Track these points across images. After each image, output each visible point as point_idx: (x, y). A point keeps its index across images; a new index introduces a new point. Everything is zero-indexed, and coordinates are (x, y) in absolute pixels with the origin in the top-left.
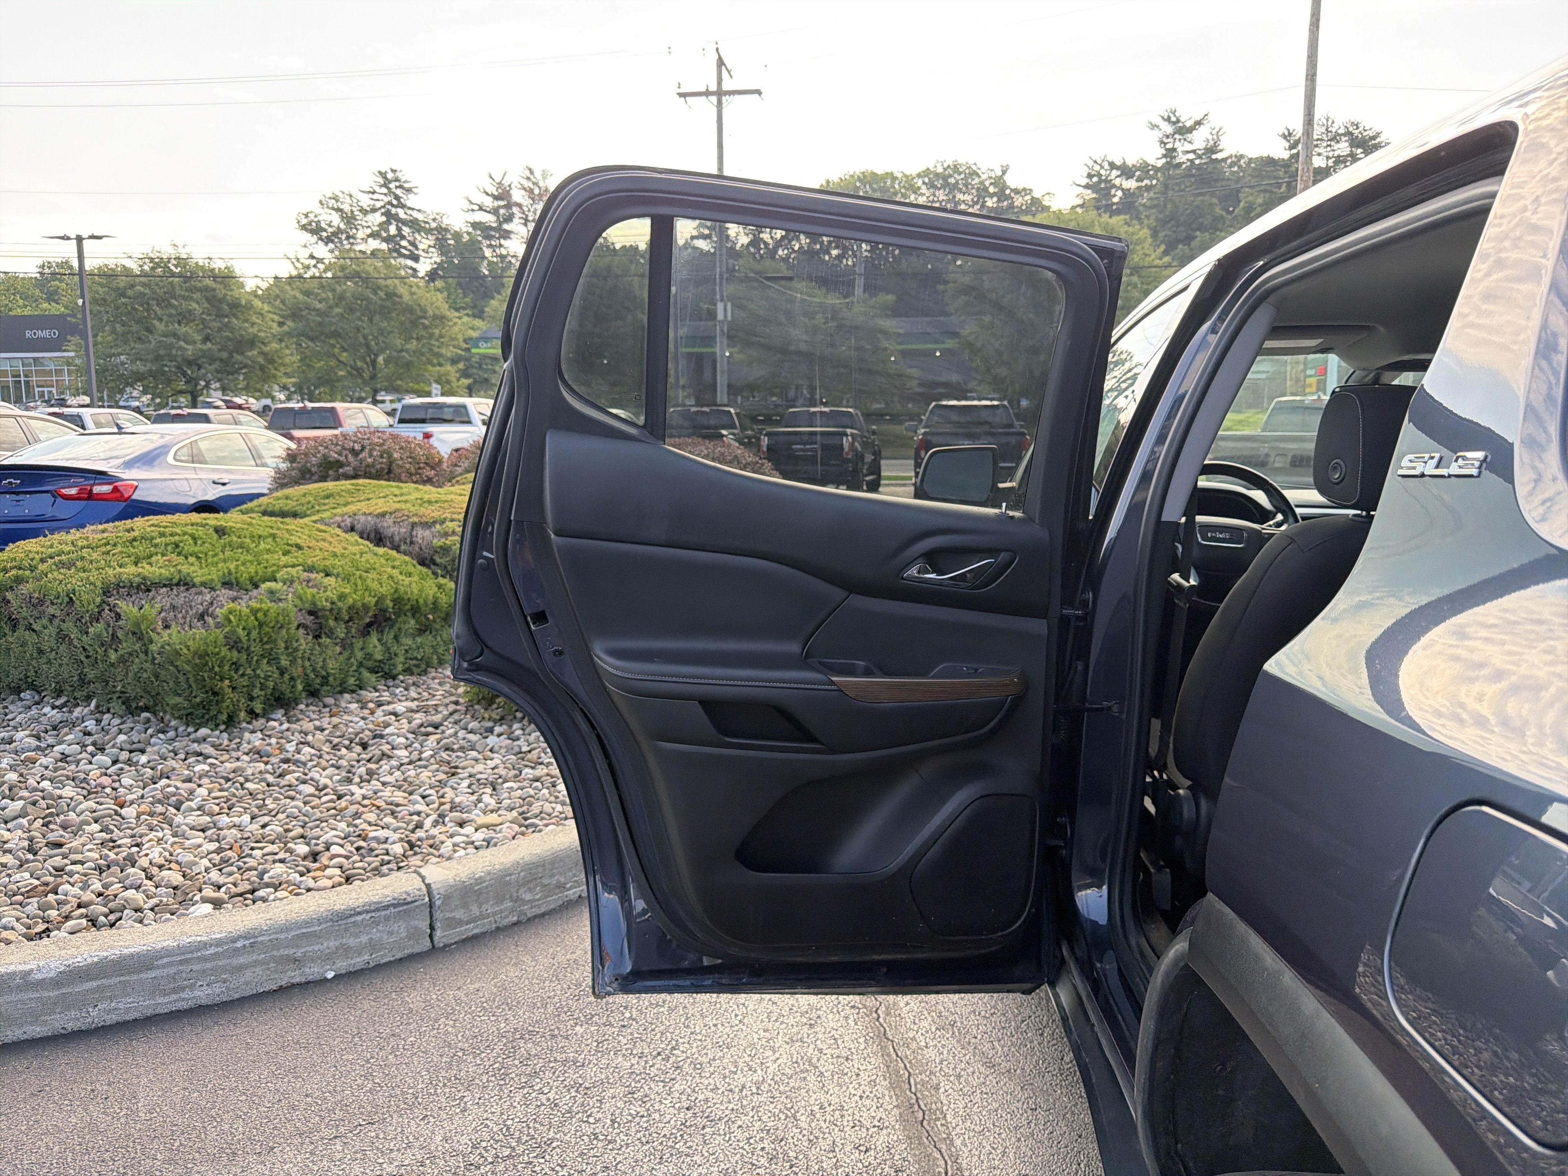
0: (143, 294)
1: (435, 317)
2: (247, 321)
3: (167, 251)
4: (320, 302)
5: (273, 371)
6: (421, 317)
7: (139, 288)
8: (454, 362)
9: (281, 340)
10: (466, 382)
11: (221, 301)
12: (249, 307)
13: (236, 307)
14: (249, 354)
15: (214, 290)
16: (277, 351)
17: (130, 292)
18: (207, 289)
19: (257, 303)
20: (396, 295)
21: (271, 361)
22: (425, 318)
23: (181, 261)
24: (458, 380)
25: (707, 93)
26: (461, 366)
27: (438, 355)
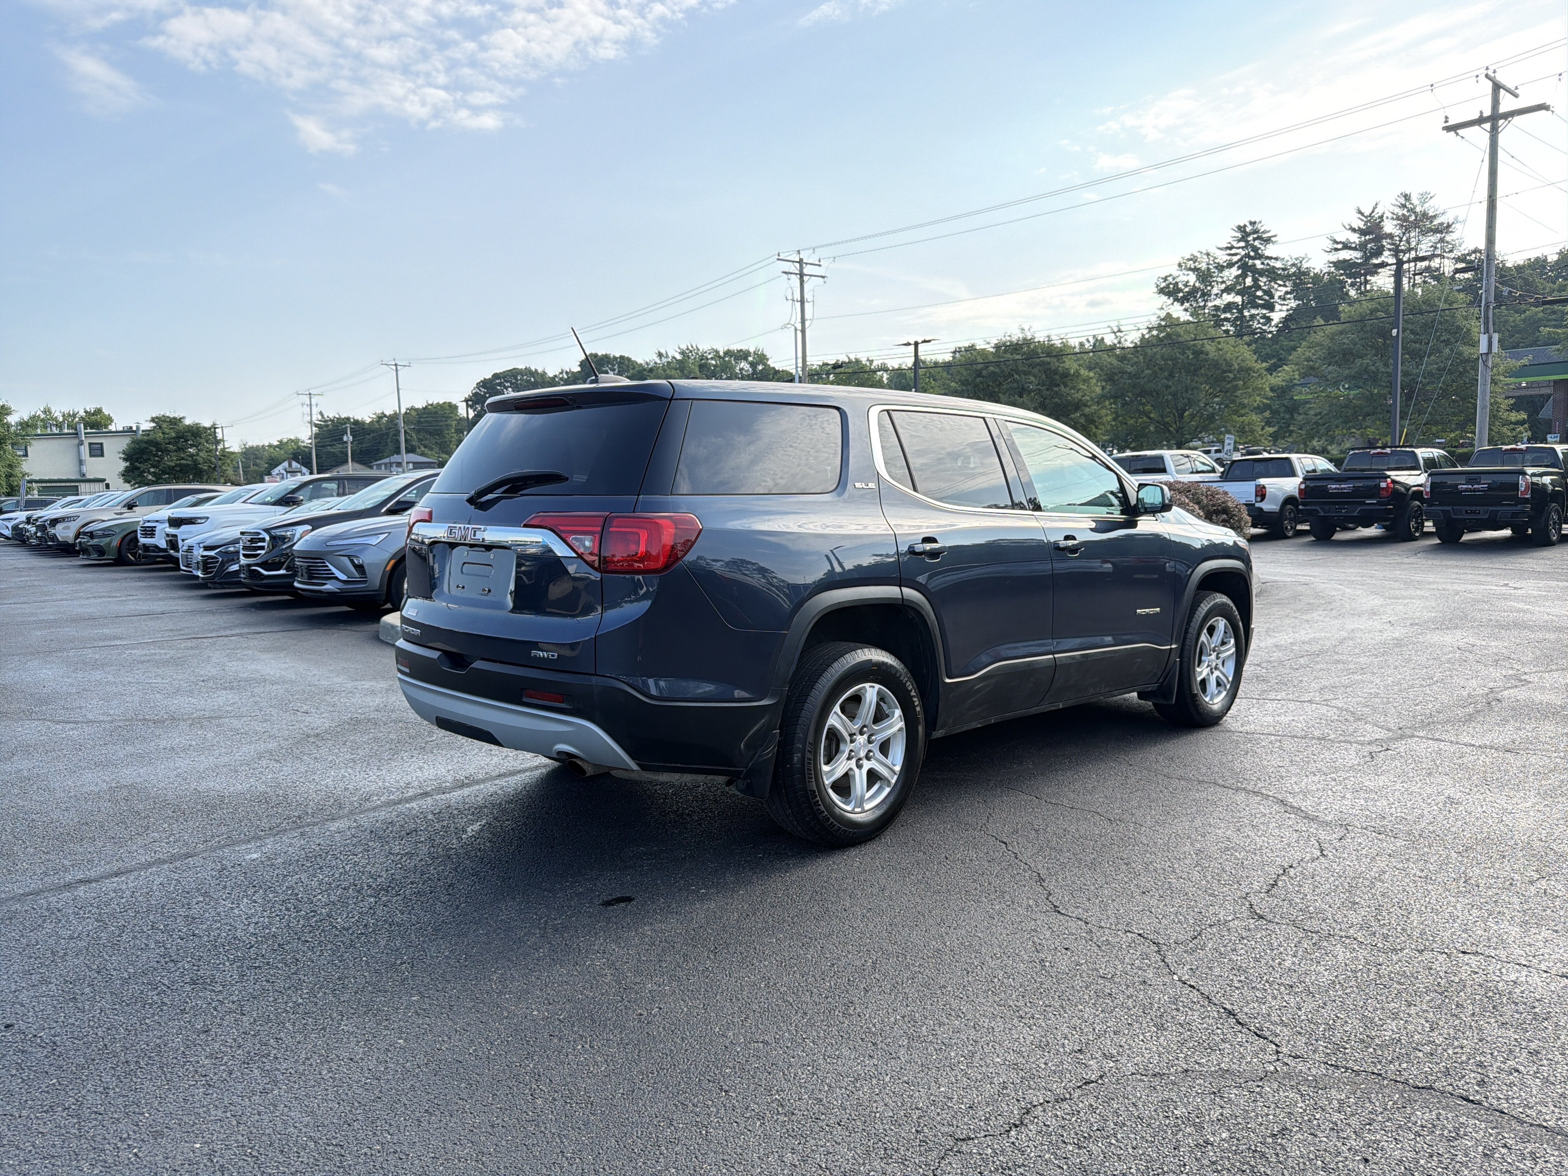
0: (993, 372)
1: (1241, 369)
2: (1073, 388)
3: (1016, 336)
4: (1132, 366)
5: (1094, 430)
6: (1224, 372)
7: (991, 368)
8: (1260, 409)
9: (1098, 403)
10: (1271, 430)
11: (1056, 372)
12: (1077, 374)
13: (1066, 375)
14: (1073, 416)
15: (1049, 363)
16: (1096, 411)
17: (984, 373)
18: (1043, 364)
19: (1084, 372)
20: (1202, 352)
21: (1093, 422)
22: (1230, 371)
23: (1027, 342)
24: (1263, 429)
25: (1480, 121)
26: (1267, 414)
27: (1243, 406)
